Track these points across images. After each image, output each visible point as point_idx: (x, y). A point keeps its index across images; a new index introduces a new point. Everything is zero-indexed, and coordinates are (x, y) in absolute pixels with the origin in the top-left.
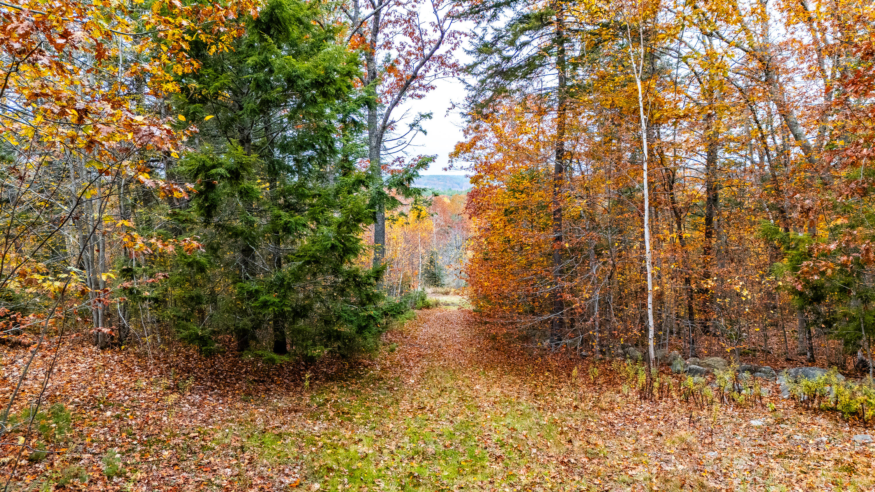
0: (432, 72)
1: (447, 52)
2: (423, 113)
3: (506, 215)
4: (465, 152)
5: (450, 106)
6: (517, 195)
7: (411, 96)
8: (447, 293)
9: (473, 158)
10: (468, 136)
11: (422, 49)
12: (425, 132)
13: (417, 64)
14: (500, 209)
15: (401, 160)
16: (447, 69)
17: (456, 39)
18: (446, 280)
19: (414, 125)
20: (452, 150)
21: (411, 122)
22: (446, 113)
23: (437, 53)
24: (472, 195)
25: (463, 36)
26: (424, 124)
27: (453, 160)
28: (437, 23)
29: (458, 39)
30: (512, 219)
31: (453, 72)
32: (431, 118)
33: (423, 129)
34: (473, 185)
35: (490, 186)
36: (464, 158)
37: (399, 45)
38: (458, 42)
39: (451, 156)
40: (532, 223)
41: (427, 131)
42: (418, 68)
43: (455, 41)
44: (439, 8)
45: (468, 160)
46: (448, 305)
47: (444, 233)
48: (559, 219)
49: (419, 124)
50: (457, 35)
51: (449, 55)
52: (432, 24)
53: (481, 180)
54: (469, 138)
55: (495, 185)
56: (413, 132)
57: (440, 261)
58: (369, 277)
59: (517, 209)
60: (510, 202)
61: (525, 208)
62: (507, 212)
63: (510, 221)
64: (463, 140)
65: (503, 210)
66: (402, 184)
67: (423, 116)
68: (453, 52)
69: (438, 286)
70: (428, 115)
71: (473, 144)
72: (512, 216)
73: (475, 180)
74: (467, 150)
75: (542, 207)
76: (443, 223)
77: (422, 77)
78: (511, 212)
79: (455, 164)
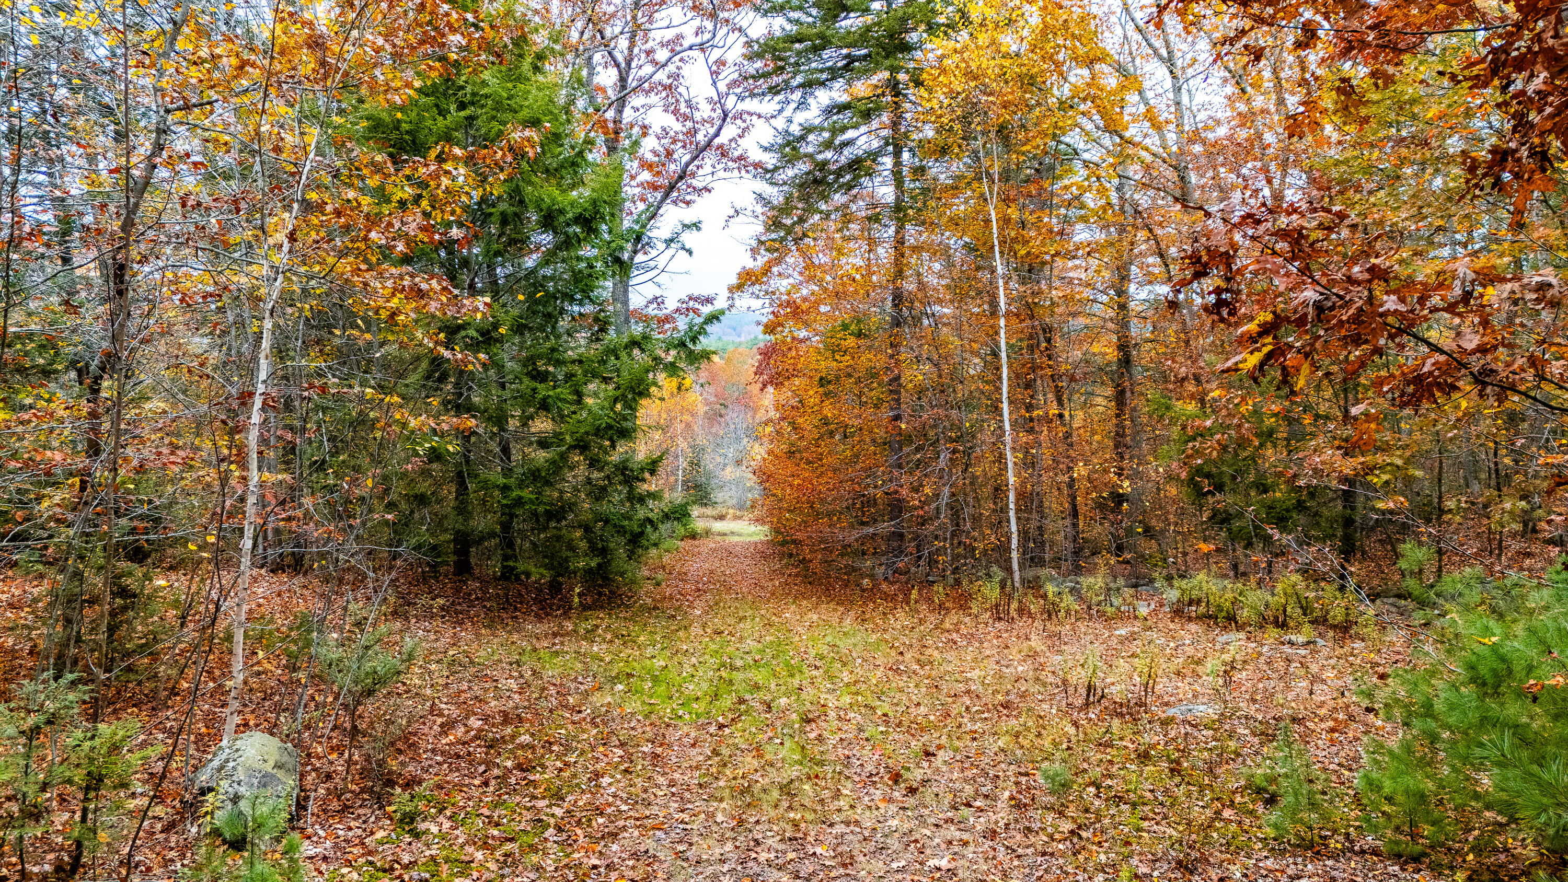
0: (707, 169)
1: (731, 141)
2: (687, 222)
3: (822, 386)
4: (753, 284)
5: (732, 212)
6: (838, 357)
7: (674, 202)
8: (721, 517)
9: (767, 293)
10: (759, 257)
11: (693, 132)
12: (690, 252)
13: (687, 158)
14: (811, 377)
15: (659, 300)
16: (730, 164)
17: (744, 121)
18: (718, 496)
19: (672, 240)
20: (734, 281)
21: (668, 236)
22: (724, 224)
23: (717, 141)
24: (767, 353)
25: (755, 118)
26: (688, 238)
27: (735, 296)
28: (716, 98)
29: (748, 122)
30: (831, 392)
31: (739, 168)
32: (699, 229)
33: (687, 247)
34: (768, 337)
35: (793, 338)
36: (753, 293)
37: (659, 131)
38: (748, 127)
39: (731, 289)
40: (860, 397)
41: (693, 250)
42: (688, 165)
43: (744, 125)
44: (720, 77)
45: (758, 297)
46: (725, 534)
47: (714, 416)
48: (898, 392)
49: (681, 239)
50: (745, 116)
51: (733, 145)
52: (710, 100)
53: (779, 329)
54: (761, 261)
55: (801, 336)
56: (671, 251)
57: (710, 461)
58: (642, 470)
59: (838, 378)
60: (827, 366)
61: (849, 376)
62: (823, 382)
63: (827, 395)
64: (750, 264)
65: (817, 379)
66: (685, 346)
67: (686, 227)
68: (740, 141)
69: (706, 505)
70: (695, 225)
71: (766, 271)
72: (831, 387)
73: (770, 329)
74: (758, 281)
75: (873, 374)
76: (713, 399)
77: (693, 175)
78: (829, 382)
79: (737, 303)
